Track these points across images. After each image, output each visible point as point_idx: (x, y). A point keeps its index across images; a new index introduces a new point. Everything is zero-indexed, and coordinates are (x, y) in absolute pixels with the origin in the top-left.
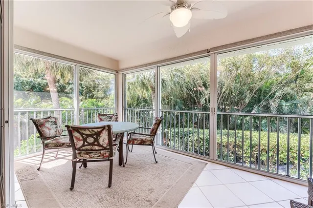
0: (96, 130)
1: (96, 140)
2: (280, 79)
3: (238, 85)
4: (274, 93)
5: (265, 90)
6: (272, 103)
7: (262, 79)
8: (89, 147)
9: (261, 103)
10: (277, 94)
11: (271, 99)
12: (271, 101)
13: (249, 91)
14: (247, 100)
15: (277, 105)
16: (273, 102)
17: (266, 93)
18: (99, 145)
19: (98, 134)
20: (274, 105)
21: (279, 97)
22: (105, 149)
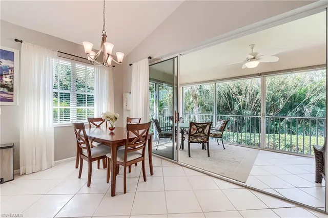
0: (204, 125)
1: (203, 130)
2: (315, 86)
3: (271, 92)
4: (309, 100)
5: (299, 97)
6: (307, 110)
7: (296, 87)
8: (198, 134)
9: (295, 109)
10: (311, 100)
11: (306, 105)
12: (305, 107)
13: (283, 98)
14: (281, 107)
15: (311, 111)
16: (307, 108)
17: (300, 99)
18: (204, 133)
19: (205, 127)
20: (308, 111)
21: (314, 104)
22: (206, 135)
